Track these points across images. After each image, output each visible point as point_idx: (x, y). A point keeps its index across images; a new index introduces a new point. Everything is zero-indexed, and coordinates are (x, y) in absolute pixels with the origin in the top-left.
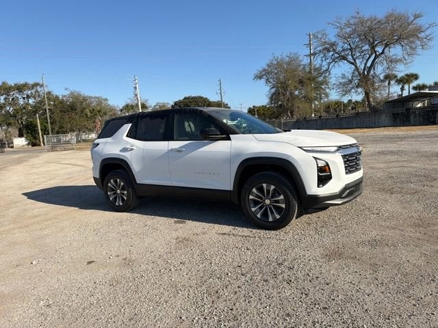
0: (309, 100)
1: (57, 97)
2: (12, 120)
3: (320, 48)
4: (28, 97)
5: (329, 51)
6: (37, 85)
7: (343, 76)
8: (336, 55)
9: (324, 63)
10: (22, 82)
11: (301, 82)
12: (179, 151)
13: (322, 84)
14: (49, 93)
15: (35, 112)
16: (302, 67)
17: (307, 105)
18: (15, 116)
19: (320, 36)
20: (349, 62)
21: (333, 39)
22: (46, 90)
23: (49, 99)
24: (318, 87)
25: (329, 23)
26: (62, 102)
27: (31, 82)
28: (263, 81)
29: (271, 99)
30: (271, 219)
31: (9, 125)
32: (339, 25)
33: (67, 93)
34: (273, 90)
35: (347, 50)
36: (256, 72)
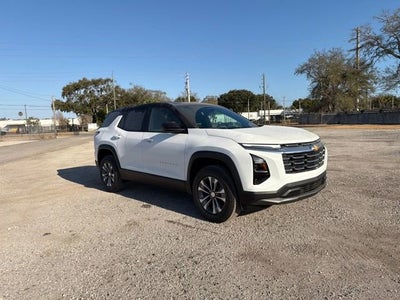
0: (352, 94)
1: (124, 91)
2: (88, 109)
3: (363, 43)
4: (102, 90)
5: (373, 45)
6: (108, 80)
7: (388, 71)
8: (381, 49)
9: (367, 57)
10: (97, 78)
11: (344, 76)
12: (148, 141)
13: (368, 78)
14: (117, 87)
15: (106, 103)
16: (346, 62)
17: (350, 99)
18: (90, 106)
19: (363, 31)
20: (395, 56)
21: (378, 33)
22: (115, 84)
23: (117, 92)
24: (363, 81)
25: (374, 17)
26: (127, 95)
27: (104, 78)
28: (305, 75)
29: (313, 93)
30: (214, 212)
31: (85, 112)
32: (385, 19)
33: (132, 87)
34: (315, 84)
35: (393, 43)
36: (297, 67)
